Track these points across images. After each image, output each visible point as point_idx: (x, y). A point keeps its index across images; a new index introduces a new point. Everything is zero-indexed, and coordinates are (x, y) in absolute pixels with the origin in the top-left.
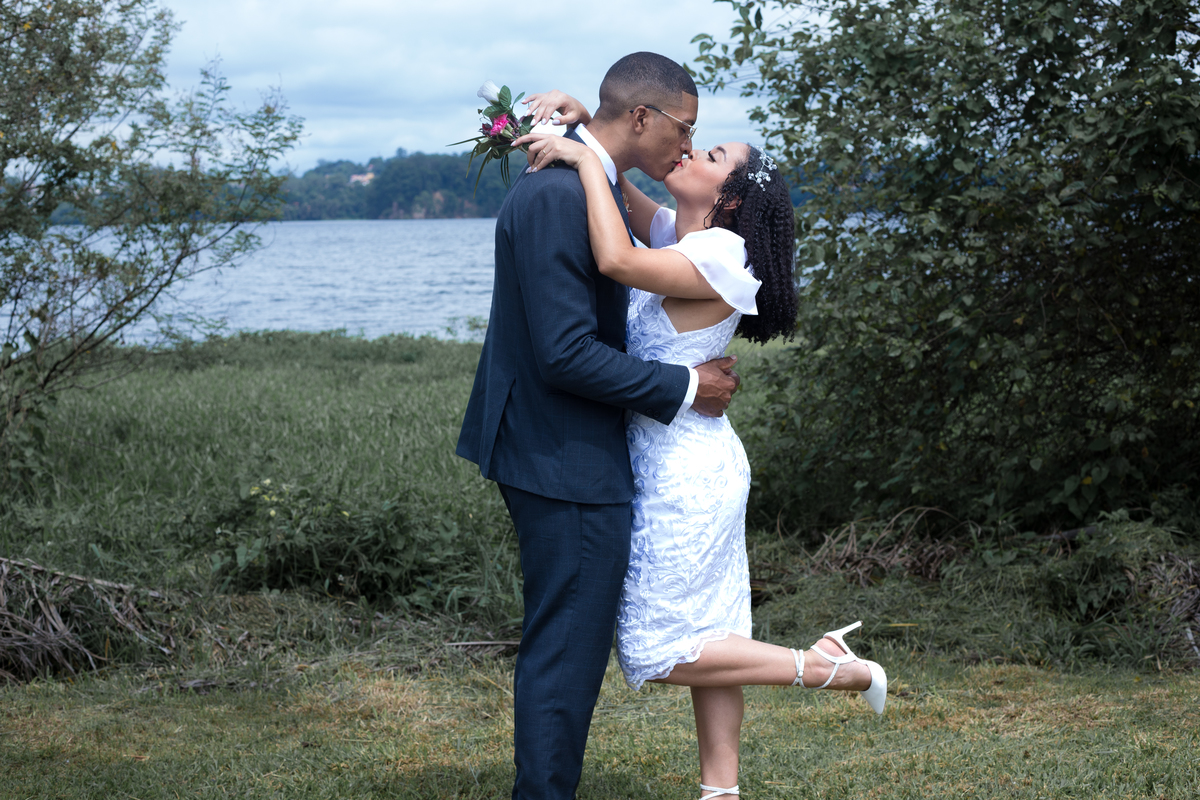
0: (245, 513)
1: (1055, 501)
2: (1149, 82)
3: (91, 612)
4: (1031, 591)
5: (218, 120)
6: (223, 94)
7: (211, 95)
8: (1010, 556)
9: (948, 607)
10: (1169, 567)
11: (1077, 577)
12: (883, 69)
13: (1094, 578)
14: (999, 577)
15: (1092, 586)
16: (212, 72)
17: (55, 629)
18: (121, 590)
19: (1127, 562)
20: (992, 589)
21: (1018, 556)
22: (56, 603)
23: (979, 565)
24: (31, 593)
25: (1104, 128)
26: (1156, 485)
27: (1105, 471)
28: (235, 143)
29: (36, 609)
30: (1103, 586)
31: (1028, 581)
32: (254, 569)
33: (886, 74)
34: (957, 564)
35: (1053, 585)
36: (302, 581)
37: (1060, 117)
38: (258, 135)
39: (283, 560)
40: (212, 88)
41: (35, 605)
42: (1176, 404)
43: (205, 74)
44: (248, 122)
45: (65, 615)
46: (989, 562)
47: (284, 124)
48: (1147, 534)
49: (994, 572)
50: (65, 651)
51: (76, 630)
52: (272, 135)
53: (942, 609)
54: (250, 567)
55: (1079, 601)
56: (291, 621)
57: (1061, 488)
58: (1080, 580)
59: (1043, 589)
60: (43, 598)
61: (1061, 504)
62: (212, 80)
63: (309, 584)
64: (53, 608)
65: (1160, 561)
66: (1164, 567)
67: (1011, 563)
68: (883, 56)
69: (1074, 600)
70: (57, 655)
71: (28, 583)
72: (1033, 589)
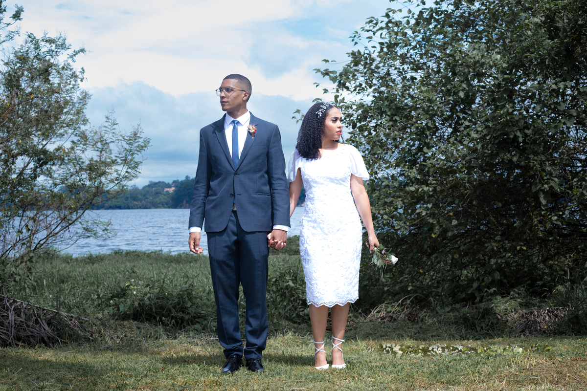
0: (123, 293)
1: (469, 292)
2: (502, 112)
3: (60, 322)
4: (456, 323)
5: (112, 138)
6: (115, 127)
7: (109, 127)
8: (448, 309)
9: (420, 328)
10: (515, 314)
11: (476, 317)
12: (394, 113)
13: (483, 317)
14: (443, 317)
15: (482, 320)
16: (110, 117)
17: (44, 329)
18: (72, 317)
19: (497, 312)
20: (440, 322)
21: (451, 310)
22: (45, 319)
23: (435, 313)
24: (35, 315)
25: (485, 132)
26: (513, 286)
27: (490, 279)
28: (120, 147)
29: (37, 321)
30: (487, 320)
31: (455, 319)
32: (127, 314)
33: (395, 115)
34: (425, 312)
35: (465, 319)
36: (147, 319)
37: (468, 130)
38: (129, 144)
39: (139, 310)
40: (110, 124)
41: (36, 320)
42: (518, 248)
43: (107, 118)
44: (126, 138)
45: (49, 324)
46: (439, 311)
47: (142, 140)
48: (506, 302)
49: (441, 315)
50: (49, 338)
51: (53, 330)
52: (136, 144)
53: (418, 329)
54: (125, 313)
55: (477, 326)
56: (143, 331)
57: (472, 287)
58: (477, 318)
59: (461, 321)
60: (39, 317)
61: (472, 293)
62: (110, 121)
63: (150, 321)
64: (44, 321)
65: (512, 312)
66: (513, 314)
67: (448, 312)
68: (394, 108)
69: (475, 326)
70: (46, 338)
71: (33, 311)
72: (457, 322)
